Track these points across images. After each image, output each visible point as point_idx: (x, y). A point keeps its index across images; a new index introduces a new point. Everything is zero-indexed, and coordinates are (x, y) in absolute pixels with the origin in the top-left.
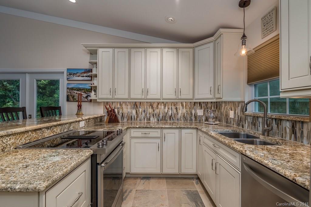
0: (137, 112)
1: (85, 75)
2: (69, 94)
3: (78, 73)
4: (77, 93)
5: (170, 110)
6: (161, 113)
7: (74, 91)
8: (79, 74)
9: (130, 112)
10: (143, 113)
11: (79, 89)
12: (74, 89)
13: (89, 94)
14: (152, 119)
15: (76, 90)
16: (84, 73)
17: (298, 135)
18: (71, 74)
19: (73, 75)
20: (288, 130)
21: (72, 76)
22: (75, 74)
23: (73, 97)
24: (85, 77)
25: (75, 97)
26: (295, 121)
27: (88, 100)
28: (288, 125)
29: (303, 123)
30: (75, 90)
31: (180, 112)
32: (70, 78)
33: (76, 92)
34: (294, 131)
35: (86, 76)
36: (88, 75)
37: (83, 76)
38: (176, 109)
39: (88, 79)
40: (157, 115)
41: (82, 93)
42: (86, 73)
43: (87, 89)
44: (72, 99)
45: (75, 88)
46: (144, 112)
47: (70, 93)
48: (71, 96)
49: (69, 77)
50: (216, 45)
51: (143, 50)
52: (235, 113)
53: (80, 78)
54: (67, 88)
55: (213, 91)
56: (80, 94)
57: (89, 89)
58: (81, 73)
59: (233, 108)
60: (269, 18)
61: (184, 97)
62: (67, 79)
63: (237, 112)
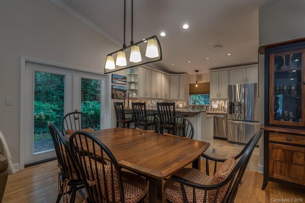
3: (119, 78)
4: (119, 93)
11: (120, 90)
13: (125, 94)
16: (123, 79)
17: (208, 109)
19: (117, 79)
23: (117, 95)
25: (118, 96)
30: (118, 90)
32: (115, 81)
33: (118, 92)
34: (207, 109)
35: (124, 81)
37: (122, 81)
39: (125, 84)
41: (122, 93)
43: (124, 90)
44: (115, 97)
50: (180, 78)
51: (156, 72)
52: (183, 105)
53: (121, 82)
54: (112, 89)
55: (179, 96)
56: (120, 93)
57: (126, 91)
58: (121, 79)
59: (182, 103)
60: (199, 77)
61: (167, 98)
62: (112, 82)
63: (184, 105)
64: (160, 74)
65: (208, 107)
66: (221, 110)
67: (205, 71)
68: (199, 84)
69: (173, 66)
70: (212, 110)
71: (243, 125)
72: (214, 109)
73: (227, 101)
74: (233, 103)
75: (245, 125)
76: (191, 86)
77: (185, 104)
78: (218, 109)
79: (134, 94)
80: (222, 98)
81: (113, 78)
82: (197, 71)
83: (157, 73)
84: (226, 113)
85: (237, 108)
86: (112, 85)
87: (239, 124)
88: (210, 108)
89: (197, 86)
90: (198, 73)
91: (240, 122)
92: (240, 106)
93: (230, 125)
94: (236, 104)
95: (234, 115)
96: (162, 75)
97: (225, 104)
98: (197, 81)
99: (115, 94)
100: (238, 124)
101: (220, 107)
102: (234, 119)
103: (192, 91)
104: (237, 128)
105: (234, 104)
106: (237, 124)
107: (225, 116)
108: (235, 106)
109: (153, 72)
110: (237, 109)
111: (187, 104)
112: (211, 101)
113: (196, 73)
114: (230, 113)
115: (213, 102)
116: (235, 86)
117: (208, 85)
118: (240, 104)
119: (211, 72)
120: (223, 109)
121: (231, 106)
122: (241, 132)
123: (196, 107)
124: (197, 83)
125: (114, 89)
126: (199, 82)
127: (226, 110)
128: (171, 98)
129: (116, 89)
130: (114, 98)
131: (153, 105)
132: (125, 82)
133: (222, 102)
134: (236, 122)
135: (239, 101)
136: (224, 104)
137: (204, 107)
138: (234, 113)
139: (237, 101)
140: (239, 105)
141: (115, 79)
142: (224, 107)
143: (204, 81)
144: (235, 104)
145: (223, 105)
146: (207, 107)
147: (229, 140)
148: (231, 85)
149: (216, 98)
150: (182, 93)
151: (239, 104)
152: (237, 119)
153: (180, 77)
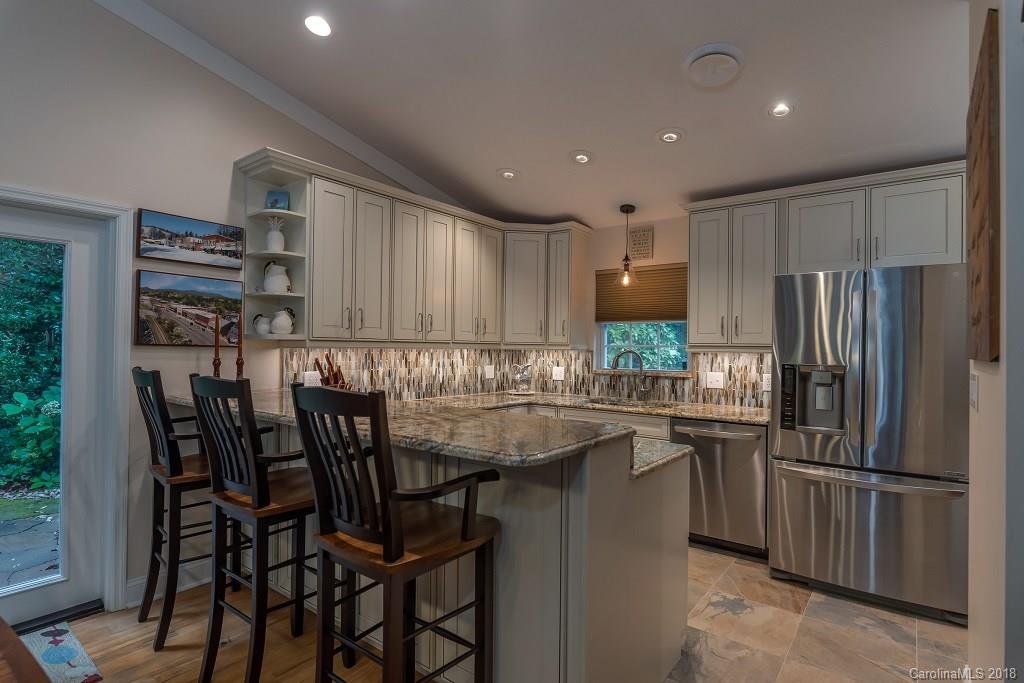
0: (372, 378)
1: (221, 246)
2: (152, 313)
3: (191, 235)
4: (185, 314)
5: (441, 369)
6: (424, 378)
7: (174, 305)
8: (197, 240)
9: (356, 377)
10: (387, 378)
11: (195, 299)
12: (173, 298)
13: (235, 320)
14: (405, 393)
15: (185, 300)
16: (218, 238)
17: (679, 393)
18: (163, 236)
19: (170, 239)
20: (667, 390)
21: (163, 241)
22: (177, 236)
23: (170, 328)
24: (218, 256)
25: (178, 330)
26: (676, 379)
27: (230, 342)
28: (667, 383)
29: (684, 379)
30: (177, 300)
31: (458, 372)
32: (156, 249)
33: (181, 307)
34: (673, 390)
35: (225, 253)
36: (233, 248)
37: (212, 251)
38: (452, 365)
39: (230, 265)
40: (416, 384)
41: (210, 316)
42: (223, 240)
43: (227, 299)
44: (163, 337)
45: (178, 292)
46: (389, 376)
47: (156, 311)
48: (160, 323)
49: (152, 246)
50: (552, 243)
51: (420, 212)
52: (568, 370)
53: (200, 257)
54: (139, 291)
55: (545, 329)
56: (198, 317)
57: (236, 302)
58: (204, 238)
59: (562, 361)
60: (643, 238)
61: (488, 338)
62: (139, 254)
63: (573, 368)
64: (449, 221)
65: (679, 382)
66: (742, 399)
67: (663, 208)
68: (639, 274)
69: (508, 179)
70: (700, 398)
71: (848, 489)
72: (708, 395)
73: (770, 355)
74: (803, 370)
75: (858, 490)
76: (605, 280)
77: (577, 367)
78: (727, 395)
79: (283, 320)
80: (743, 340)
81: (146, 230)
82: (628, 209)
83: (425, 215)
84: (765, 418)
85: (820, 398)
86: (138, 274)
87: (828, 485)
88: (688, 385)
89: (626, 281)
90: (635, 219)
91: (833, 473)
92: (836, 387)
93: (784, 482)
94: (815, 377)
95: (802, 436)
96: (460, 224)
97: (760, 371)
98: (627, 258)
99: (160, 321)
100: (822, 484)
101: (738, 383)
102: (805, 458)
103: (610, 308)
104: (816, 502)
105: (805, 378)
106: (817, 483)
107: (759, 438)
108: (811, 386)
109: (400, 208)
110: (820, 404)
111: (587, 364)
112: (694, 354)
113: (621, 219)
114: (783, 420)
115: (701, 358)
116: (810, 283)
117: (677, 277)
118: (838, 376)
119: (692, 212)
120: (749, 392)
121: (792, 387)
122: (838, 523)
123: (625, 380)
124: (627, 269)
125: (147, 291)
126: (634, 264)
127: (766, 399)
128: (508, 339)
129: (165, 295)
130: (148, 344)
131: (416, 372)
132: (234, 254)
133: (746, 360)
134: (812, 471)
135: (830, 361)
136: (754, 368)
137: (661, 382)
138: (804, 422)
139: (819, 362)
140: (834, 382)
141: (158, 235)
142: (755, 386)
143: (663, 255)
144: (810, 374)
145: (753, 374)
146: (674, 380)
147: (780, 565)
148: (792, 277)
149: (718, 339)
150: (561, 314)
151: (834, 376)
152: (816, 459)
153: (553, 238)
